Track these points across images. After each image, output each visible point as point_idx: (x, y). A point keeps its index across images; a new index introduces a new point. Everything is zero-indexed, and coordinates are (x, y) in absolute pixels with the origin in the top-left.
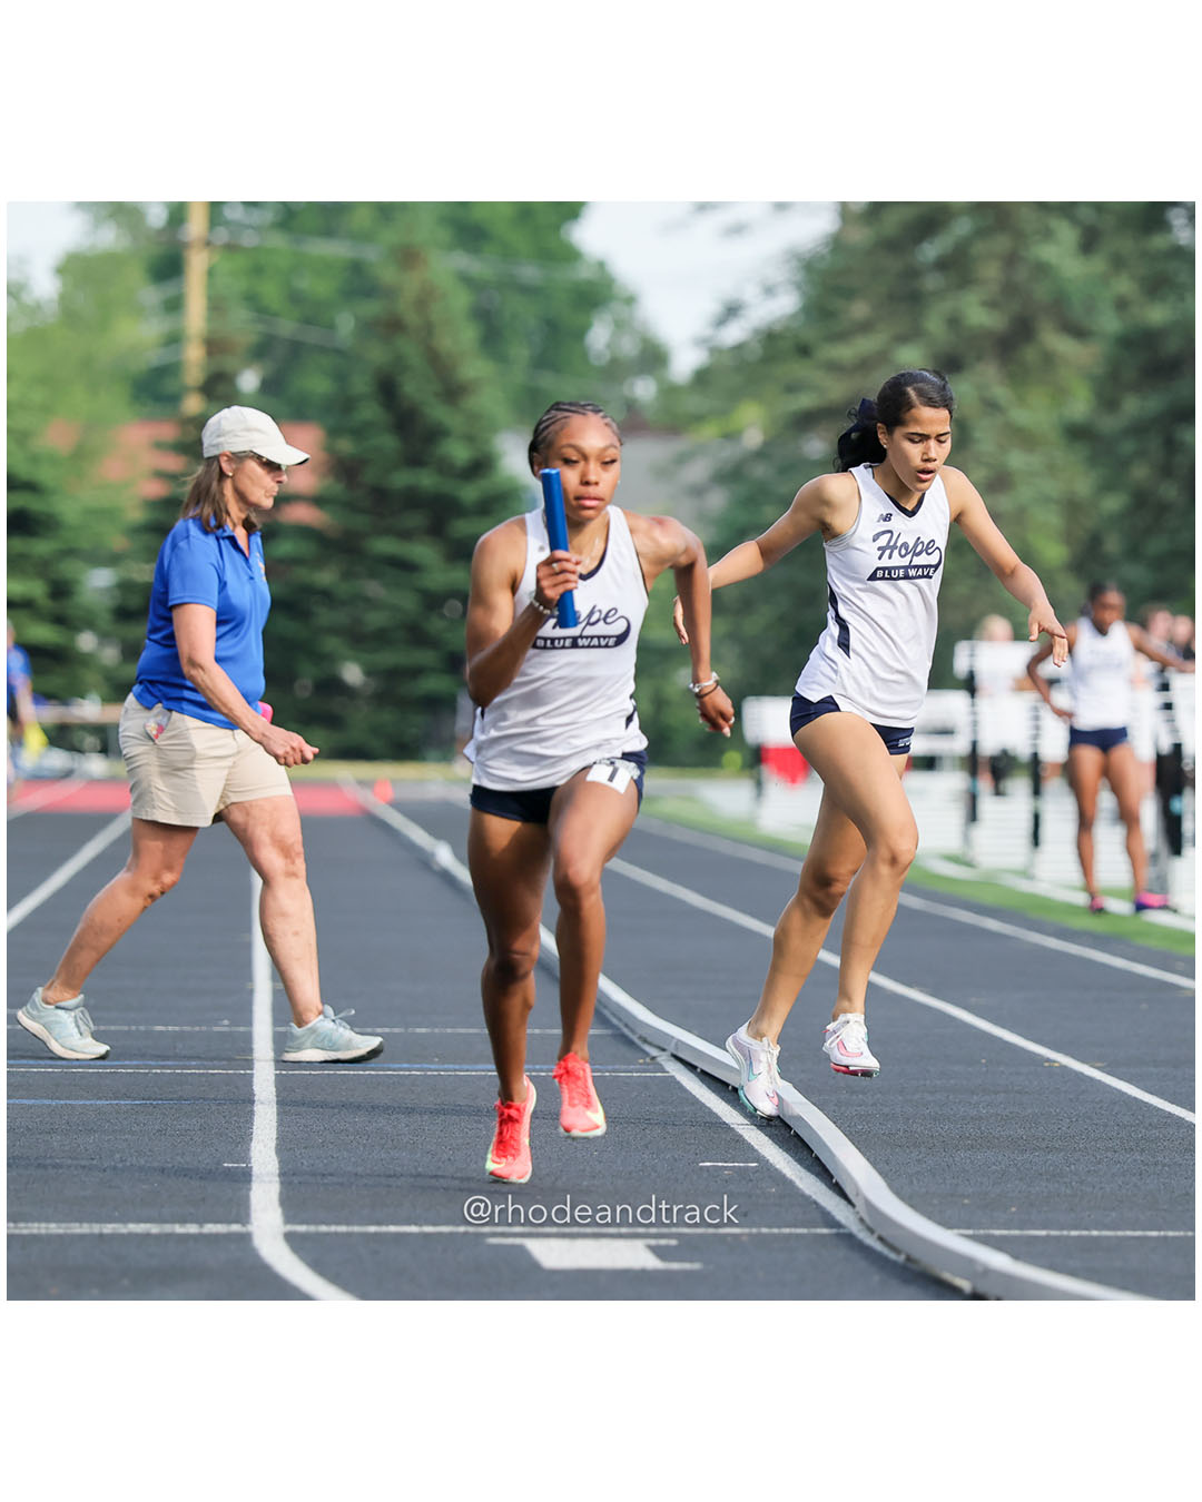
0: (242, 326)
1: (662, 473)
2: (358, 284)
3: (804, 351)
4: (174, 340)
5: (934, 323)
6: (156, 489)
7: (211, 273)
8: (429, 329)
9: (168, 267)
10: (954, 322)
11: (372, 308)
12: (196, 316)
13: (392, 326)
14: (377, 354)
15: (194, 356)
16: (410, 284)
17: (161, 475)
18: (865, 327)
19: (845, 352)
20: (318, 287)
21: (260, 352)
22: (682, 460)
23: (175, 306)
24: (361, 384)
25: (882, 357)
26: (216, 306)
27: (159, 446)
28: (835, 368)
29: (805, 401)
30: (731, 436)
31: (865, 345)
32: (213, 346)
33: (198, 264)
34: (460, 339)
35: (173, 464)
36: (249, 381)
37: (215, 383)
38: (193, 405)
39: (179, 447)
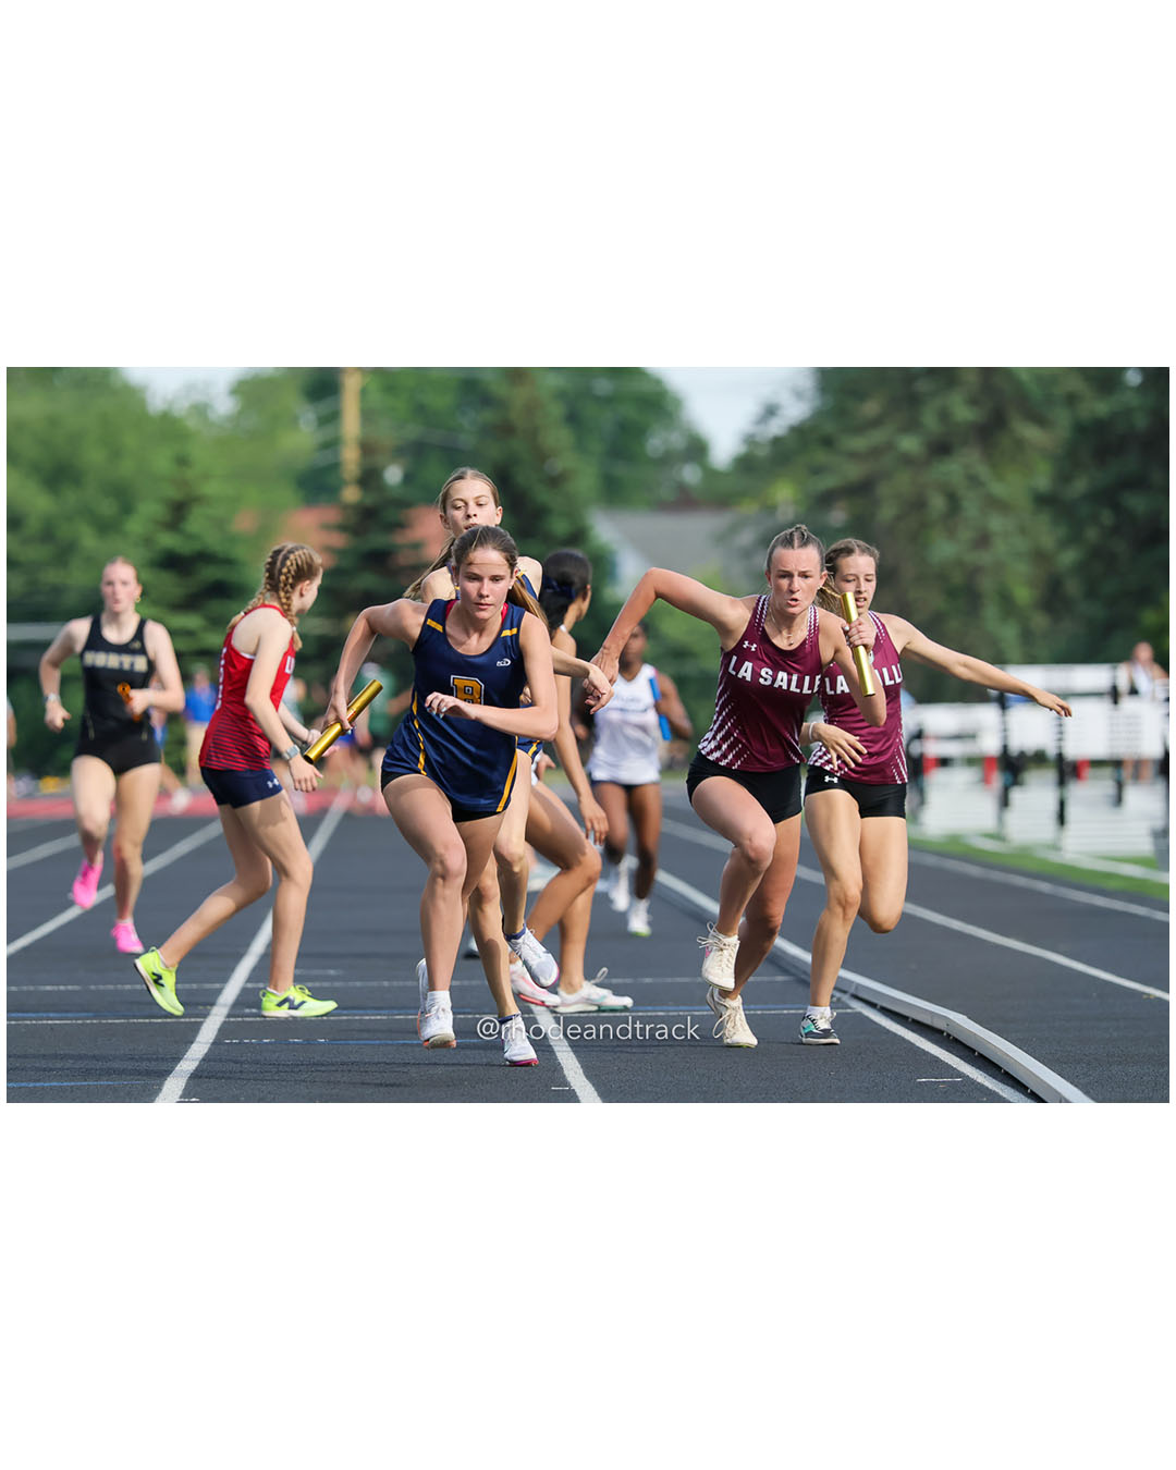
0: (387, 434)
1: (722, 538)
2: (474, 397)
3: (828, 442)
4: (332, 444)
5: (929, 419)
7: (363, 393)
8: (533, 434)
9: (324, 388)
10: (944, 415)
11: (488, 416)
12: (351, 424)
13: (505, 430)
14: (494, 451)
15: (350, 457)
17: (328, 549)
18: (876, 423)
19: (859, 443)
21: (399, 452)
22: (734, 529)
23: (332, 418)
25: (889, 446)
26: (367, 416)
27: (327, 527)
28: (853, 456)
29: (828, 482)
30: (771, 509)
31: (877, 437)
32: (367, 448)
33: (351, 387)
34: (557, 437)
35: (338, 540)
36: (393, 475)
37: (369, 477)
38: (351, 494)
39: (342, 528)
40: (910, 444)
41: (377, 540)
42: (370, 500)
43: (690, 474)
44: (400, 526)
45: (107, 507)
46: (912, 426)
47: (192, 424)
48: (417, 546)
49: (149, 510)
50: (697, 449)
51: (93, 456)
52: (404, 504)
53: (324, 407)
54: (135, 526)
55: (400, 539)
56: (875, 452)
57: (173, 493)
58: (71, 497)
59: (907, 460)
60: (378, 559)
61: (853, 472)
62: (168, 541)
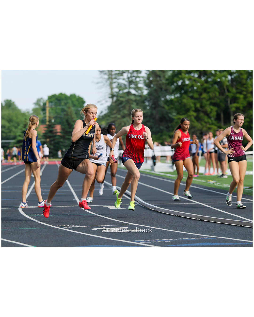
0: (52, 115)
2: (63, 110)
3: (109, 116)
4: (45, 117)
5: (121, 113)
6: (44, 132)
8: (71, 115)
9: (44, 109)
10: (123, 113)
11: (65, 113)
12: (47, 114)
13: (67, 115)
14: (66, 118)
15: (47, 118)
16: (69, 111)
17: (45, 130)
18: (115, 114)
19: (113, 116)
20: (59, 111)
21: (54, 118)
23: (45, 113)
24: (64, 121)
26: (50, 113)
27: (44, 127)
28: (112, 118)
32: (49, 117)
33: (48, 109)
34: (74, 116)
35: (46, 129)
36: (53, 121)
37: (50, 121)
38: (47, 123)
39: (46, 128)
40: (119, 116)
41: (51, 129)
42: (50, 124)
44: (54, 127)
45: (16, 125)
46: (119, 114)
47: (27, 114)
48: (56, 130)
49: (22, 125)
51: (14, 118)
52: (54, 124)
53: (44, 112)
54: (20, 127)
55: (54, 129)
56: (116, 117)
57: (25, 123)
58: (12, 124)
59: (119, 118)
60: (51, 132)
61: (112, 120)
62: (24, 129)
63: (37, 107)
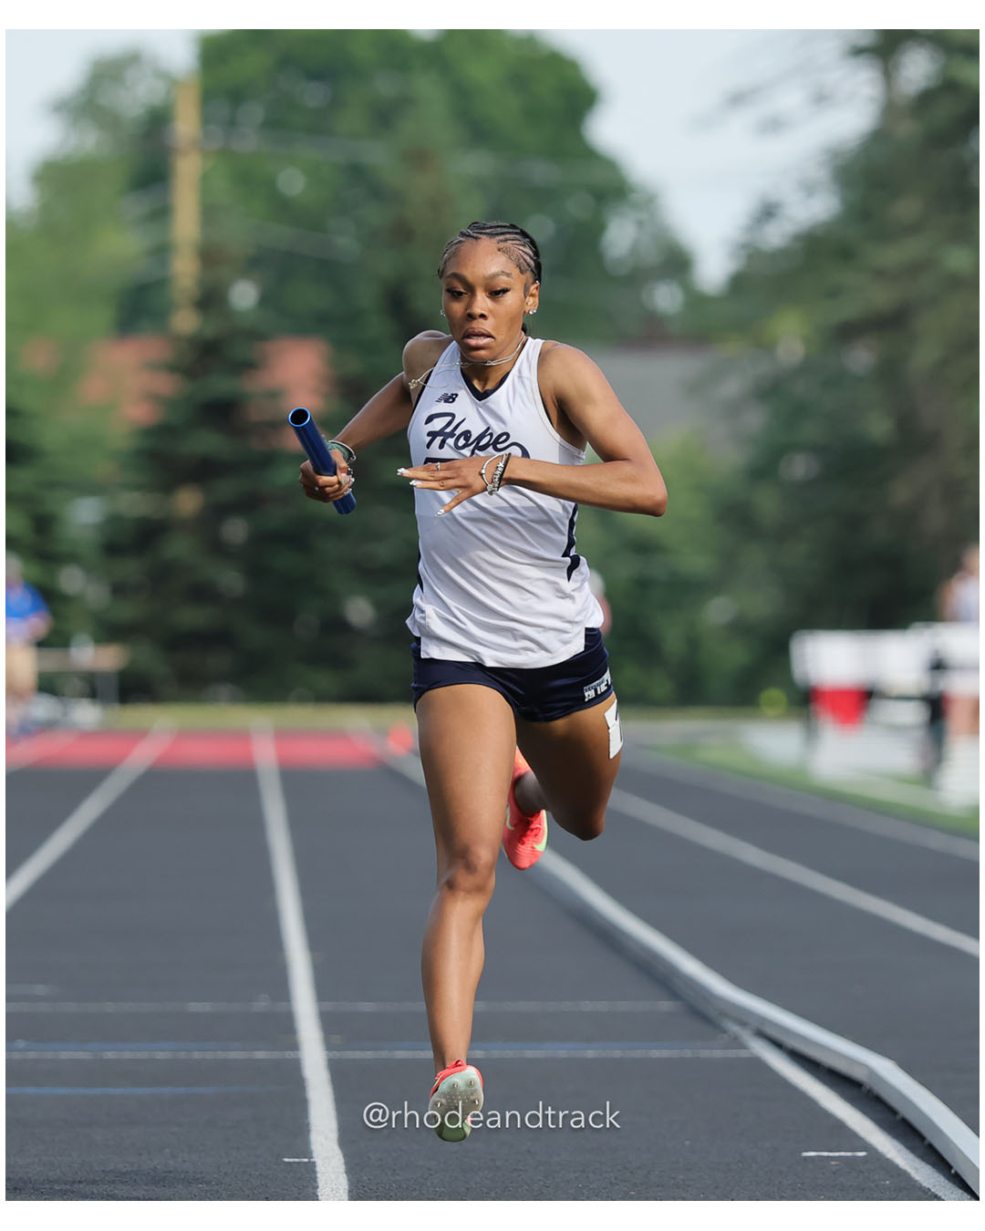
0: (237, 237)
1: (698, 387)
4: (162, 252)
6: (142, 413)
7: (205, 179)
12: (186, 224)
13: (402, 234)
14: (386, 265)
15: (185, 270)
16: (419, 188)
17: (153, 397)
18: (912, 229)
21: (255, 264)
22: (715, 376)
23: (161, 214)
24: (368, 296)
25: (931, 262)
26: (209, 213)
27: (151, 367)
28: (881, 274)
29: (848, 309)
30: (769, 348)
31: (913, 248)
32: (209, 256)
33: (188, 172)
35: (166, 385)
36: (244, 295)
37: (210, 299)
38: (186, 322)
39: (173, 368)
41: (220, 385)
42: (211, 331)
43: (666, 298)
44: (248, 366)
50: (677, 263)
52: (256, 335)
55: (252, 385)
56: (914, 269)
60: (222, 413)
61: (881, 297)
63: (89, 141)
